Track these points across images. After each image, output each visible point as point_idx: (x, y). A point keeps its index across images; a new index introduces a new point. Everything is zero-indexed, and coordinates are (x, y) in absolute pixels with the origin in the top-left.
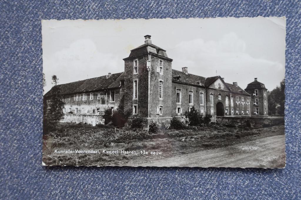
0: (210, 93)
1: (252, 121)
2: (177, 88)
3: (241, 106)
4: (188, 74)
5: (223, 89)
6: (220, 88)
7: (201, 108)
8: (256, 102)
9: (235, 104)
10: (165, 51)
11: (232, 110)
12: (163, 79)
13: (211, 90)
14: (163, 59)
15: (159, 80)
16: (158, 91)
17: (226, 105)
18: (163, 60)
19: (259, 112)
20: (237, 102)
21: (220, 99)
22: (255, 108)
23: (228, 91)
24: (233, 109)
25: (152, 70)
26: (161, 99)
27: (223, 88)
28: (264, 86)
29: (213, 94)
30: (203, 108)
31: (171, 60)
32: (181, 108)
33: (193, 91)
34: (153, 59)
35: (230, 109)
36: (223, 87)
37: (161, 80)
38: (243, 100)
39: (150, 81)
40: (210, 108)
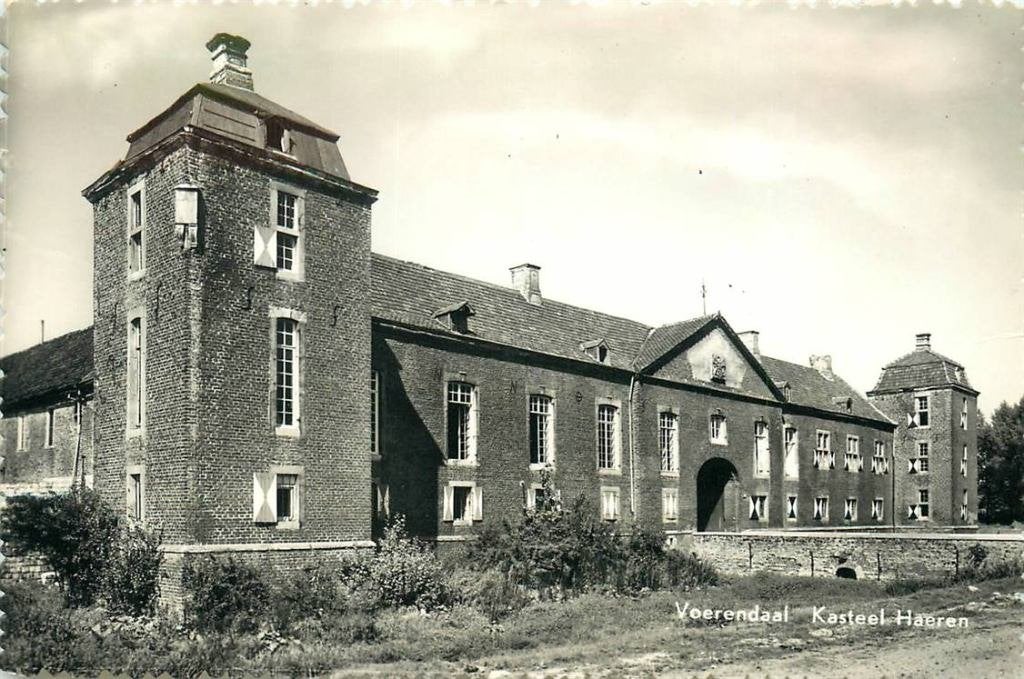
0: (660, 408)
1: (862, 554)
2: (447, 376)
3: (840, 476)
4: (544, 302)
5: (738, 387)
6: (719, 380)
7: (603, 488)
8: (922, 460)
9: (809, 471)
10: (333, 138)
11: (792, 500)
12: (301, 308)
13: (663, 389)
14: (301, 181)
15: (275, 313)
16: (267, 385)
17: (757, 476)
18: (301, 193)
19: (930, 511)
20: (816, 458)
21: (721, 438)
22: (917, 488)
23: (769, 397)
24: (796, 495)
25: (220, 249)
26: (292, 430)
27: (740, 379)
28: (962, 375)
29: (676, 411)
30: (617, 489)
31: (364, 197)
32: (473, 490)
33: (552, 393)
34: (224, 177)
35: (777, 498)
36: (737, 376)
37: (286, 313)
38: (854, 448)
39: (204, 316)
40: (660, 492)
